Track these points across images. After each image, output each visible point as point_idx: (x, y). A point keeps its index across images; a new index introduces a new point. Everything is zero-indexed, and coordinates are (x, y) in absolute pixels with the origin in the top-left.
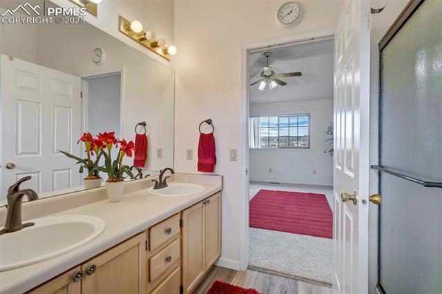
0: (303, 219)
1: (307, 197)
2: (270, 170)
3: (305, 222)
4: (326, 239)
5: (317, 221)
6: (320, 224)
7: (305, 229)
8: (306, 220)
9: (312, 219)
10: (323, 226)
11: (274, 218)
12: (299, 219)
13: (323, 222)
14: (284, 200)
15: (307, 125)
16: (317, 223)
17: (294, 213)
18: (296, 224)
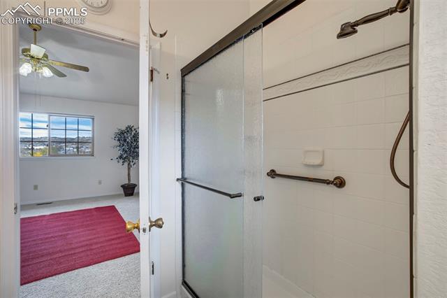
0: (96, 243)
1: (95, 213)
2: (36, 187)
3: (99, 245)
4: (127, 257)
5: (113, 239)
6: (116, 242)
7: (102, 255)
8: (100, 243)
9: (107, 238)
10: (121, 243)
11: (55, 256)
12: (91, 245)
13: (119, 238)
14: (63, 225)
15: (90, 128)
16: (113, 242)
17: (82, 239)
18: (89, 253)
